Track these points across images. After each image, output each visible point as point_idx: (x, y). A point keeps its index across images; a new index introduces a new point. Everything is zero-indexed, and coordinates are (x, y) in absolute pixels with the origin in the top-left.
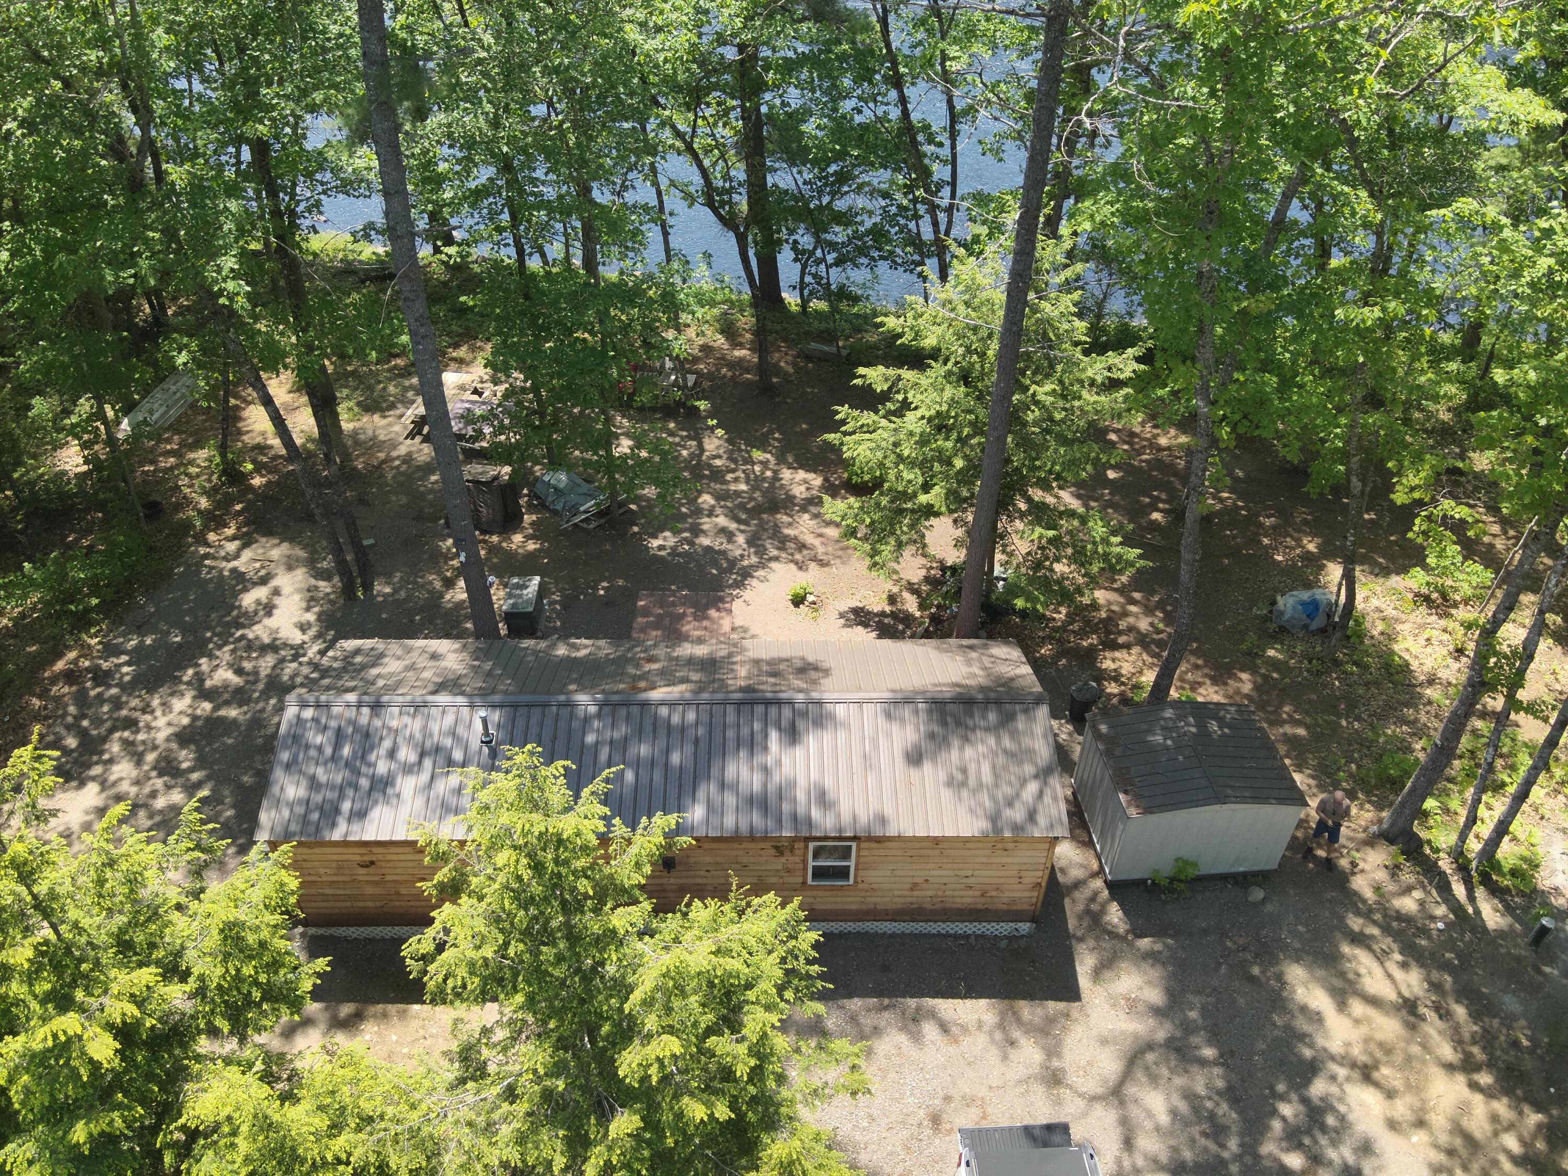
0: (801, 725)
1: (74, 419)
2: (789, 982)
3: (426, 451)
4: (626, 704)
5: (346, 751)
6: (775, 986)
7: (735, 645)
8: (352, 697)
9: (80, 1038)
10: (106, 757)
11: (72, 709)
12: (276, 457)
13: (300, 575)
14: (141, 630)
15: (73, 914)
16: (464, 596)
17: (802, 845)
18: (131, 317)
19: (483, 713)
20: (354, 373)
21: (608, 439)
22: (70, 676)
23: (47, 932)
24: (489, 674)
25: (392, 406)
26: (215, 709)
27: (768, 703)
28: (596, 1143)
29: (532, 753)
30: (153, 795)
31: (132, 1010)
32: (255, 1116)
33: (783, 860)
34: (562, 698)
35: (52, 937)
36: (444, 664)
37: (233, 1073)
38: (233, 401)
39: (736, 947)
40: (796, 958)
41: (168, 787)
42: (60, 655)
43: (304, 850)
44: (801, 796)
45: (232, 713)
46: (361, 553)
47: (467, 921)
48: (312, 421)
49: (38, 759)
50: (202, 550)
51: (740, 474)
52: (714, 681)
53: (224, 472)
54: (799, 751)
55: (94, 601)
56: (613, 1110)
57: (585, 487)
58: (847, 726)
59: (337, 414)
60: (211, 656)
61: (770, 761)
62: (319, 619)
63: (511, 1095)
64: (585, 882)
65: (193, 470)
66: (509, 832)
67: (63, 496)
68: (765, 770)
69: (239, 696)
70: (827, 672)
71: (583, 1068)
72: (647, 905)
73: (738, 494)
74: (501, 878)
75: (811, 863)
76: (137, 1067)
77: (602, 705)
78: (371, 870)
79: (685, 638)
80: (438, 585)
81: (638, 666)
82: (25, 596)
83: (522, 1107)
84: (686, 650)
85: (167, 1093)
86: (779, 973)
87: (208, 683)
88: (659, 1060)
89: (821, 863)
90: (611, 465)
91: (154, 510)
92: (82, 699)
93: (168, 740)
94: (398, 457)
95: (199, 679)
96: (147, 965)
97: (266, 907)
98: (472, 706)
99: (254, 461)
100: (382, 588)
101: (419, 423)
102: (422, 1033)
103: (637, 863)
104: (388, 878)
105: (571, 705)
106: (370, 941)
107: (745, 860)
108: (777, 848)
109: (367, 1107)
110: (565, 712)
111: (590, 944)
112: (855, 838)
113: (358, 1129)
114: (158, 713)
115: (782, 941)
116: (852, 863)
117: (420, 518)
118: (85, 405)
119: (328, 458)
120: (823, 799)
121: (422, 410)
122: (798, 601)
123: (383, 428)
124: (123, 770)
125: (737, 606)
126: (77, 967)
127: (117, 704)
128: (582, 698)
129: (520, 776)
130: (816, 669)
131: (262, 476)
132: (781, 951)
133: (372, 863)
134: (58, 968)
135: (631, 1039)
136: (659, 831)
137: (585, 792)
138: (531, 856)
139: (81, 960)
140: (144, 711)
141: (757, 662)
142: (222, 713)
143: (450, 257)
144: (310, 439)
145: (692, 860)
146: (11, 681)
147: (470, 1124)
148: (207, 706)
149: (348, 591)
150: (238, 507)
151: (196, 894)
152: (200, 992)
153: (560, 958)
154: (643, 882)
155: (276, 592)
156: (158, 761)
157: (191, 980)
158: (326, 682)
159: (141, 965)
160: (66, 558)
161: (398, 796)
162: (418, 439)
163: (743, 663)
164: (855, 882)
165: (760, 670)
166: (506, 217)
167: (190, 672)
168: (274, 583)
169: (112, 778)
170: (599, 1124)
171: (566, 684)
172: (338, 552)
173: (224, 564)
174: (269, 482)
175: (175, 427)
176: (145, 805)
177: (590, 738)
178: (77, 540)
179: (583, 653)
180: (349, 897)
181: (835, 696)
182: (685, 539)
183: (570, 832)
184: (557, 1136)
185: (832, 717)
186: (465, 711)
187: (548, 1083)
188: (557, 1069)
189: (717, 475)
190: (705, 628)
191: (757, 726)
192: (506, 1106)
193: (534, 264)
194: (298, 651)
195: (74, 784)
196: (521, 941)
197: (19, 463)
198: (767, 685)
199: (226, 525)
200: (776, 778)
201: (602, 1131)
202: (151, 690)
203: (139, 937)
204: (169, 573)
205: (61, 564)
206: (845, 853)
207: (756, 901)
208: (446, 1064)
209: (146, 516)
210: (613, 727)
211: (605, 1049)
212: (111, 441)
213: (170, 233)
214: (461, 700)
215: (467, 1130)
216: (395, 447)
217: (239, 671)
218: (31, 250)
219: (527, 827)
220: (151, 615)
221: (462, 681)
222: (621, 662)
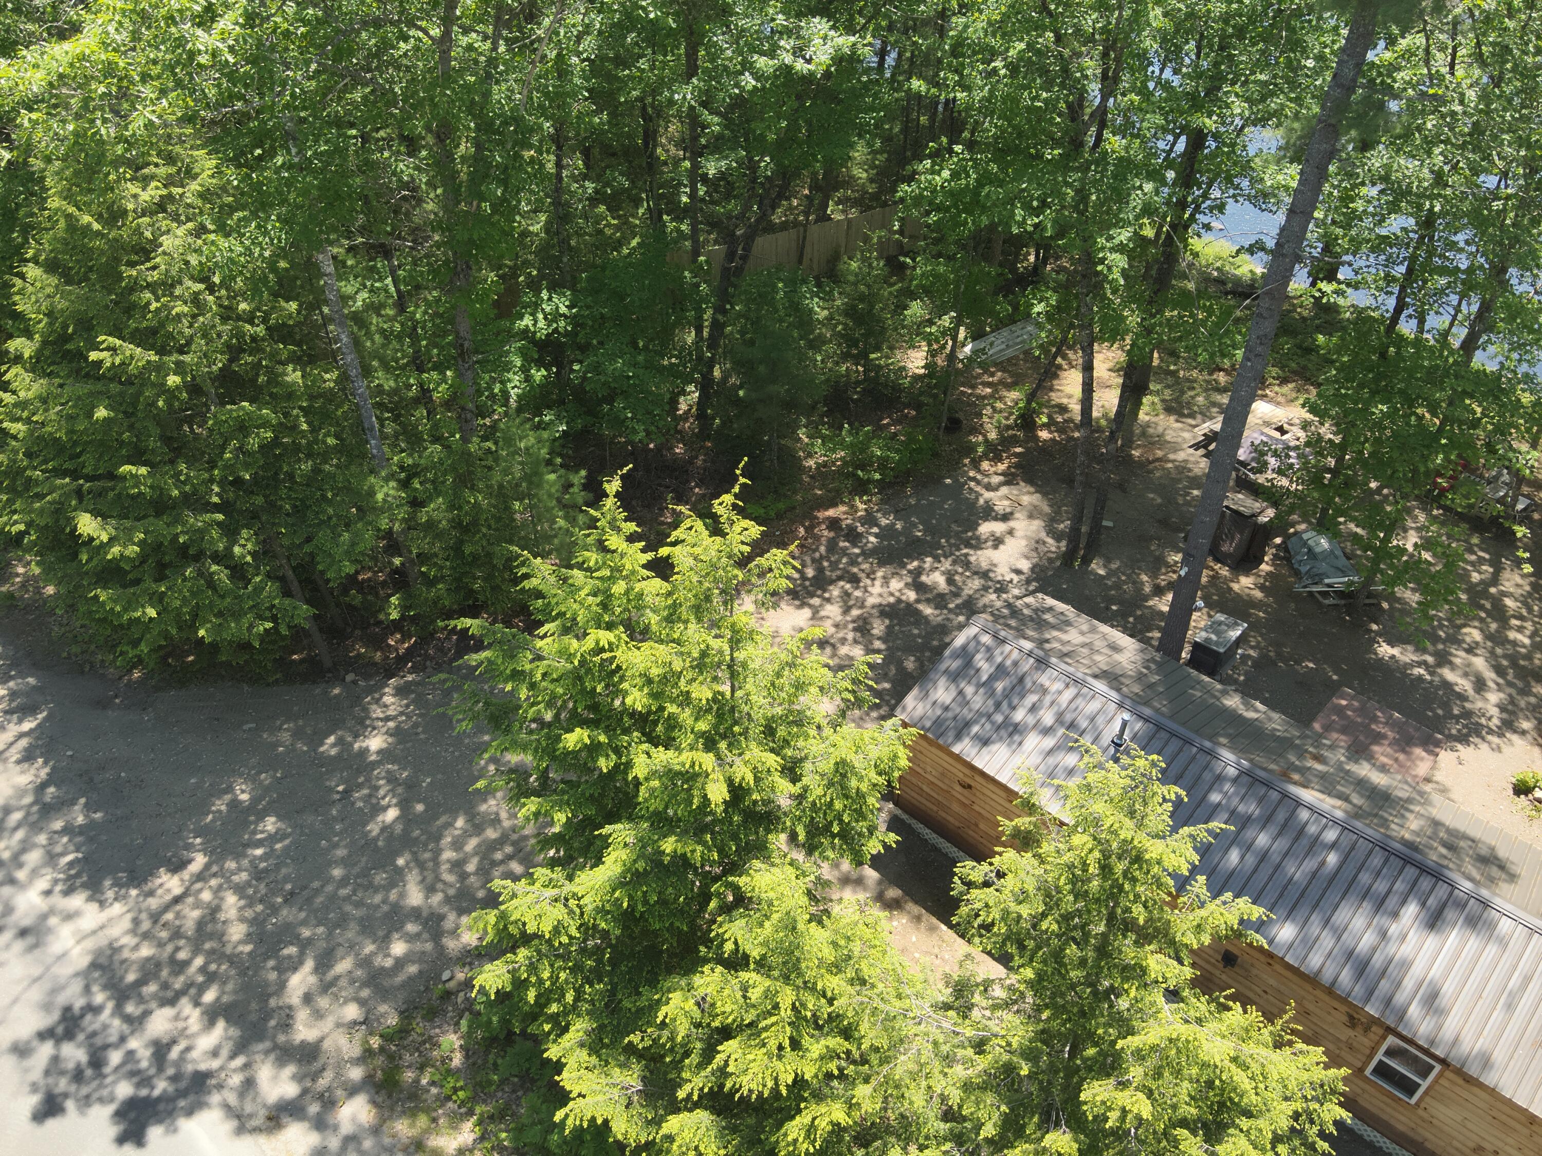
0: (1450, 914)
1: (934, 329)
2: (1289, 1139)
3: (1202, 465)
4: (1268, 785)
5: (1000, 686)
6: (1274, 1132)
7: (1421, 794)
8: (1027, 645)
9: (707, 776)
10: (827, 595)
11: (823, 549)
12: (1071, 420)
13: (1036, 527)
14: (898, 513)
15: (749, 686)
16: (1166, 609)
17: (1381, 1031)
18: (1017, 260)
19: (1126, 716)
20: (1174, 373)
21: (1395, 525)
22: (834, 524)
23: (726, 688)
24: (1151, 686)
25: (1192, 415)
26: (918, 601)
27: (1424, 870)
28: (1028, 1141)
29: (1154, 764)
30: (843, 641)
31: (750, 778)
32: (788, 913)
33: (1351, 1033)
34: (1207, 744)
35: (728, 695)
36: (1118, 657)
37: (791, 872)
38: (1059, 360)
39: (1255, 1068)
40: (1312, 1122)
41: (856, 641)
42: (834, 505)
43: (924, 744)
44: (1409, 984)
45: (928, 610)
46: (1096, 527)
47: (1022, 874)
48: (1116, 401)
49: (785, 563)
50: (972, 474)
51: (1529, 625)
52: (1376, 815)
53: (1022, 416)
54: (1432, 941)
55: (877, 476)
56: (1057, 1125)
57: (1343, 562)
58: (1503, 943)
59: (1141, 403)
60: (937, 559)
61: (1394, 929)
62: (1032, 570)
63: (980, 1046)
64: (1141, 909)
65: (999, 405)
66: (1097, 822)
67: (897, 388)
68: (1383, 934)
69: (939, 601)
70: (1512, 877)
71: (1053, 1069)
72: (1188, 972)
73: (1514, 643)
74: (1068, 857)
75: (1379, 1056)
76: (731, 823)
77: (1242, 773)
78: (966, 792)
79: (1370, 758)
80: (1147, 589)
81: (1301, 756)
82: (833, 451)
83: (983, 1063)
84: (1363, 770)
85: (739, 855)
86: (1284, 1124)
87: (924, 578)
88: (1124, 1112)
89: (1392, 1063)
90: (1384, 553)
91: (954, 426)
92: (832, 546)
93: (873, 607)
94: (1173, 461)
95: (918, 572)
96: (778, 754)
97: (876, 766)
98: (1121, 706)
99: (1050, 417)
100: (1098, 568)
101: (1210, 437)
102: (936, 950)
103: (1199, 926)
104: (976, 807)
105: (1212, 755)
106: (935, 849)
107: (1311, 1007)
108: (1351, 1018)
109: (866, 972)
110: (1203, 759)
111: (1115, 966)
112: (1443, 1062)
113: (851, 982)
114: (878, 583)
115: (1305, 1097)
116: (1424, 1085)
117: (1164, 523)
118: (946, 321)
119: (1113, 437)
120: (1432, 999)
121: (1217, 427)
122: (1522, 789)
123: (1174, 430)
124: (833, 611)
125: (1445, 757)
126: (732, 726)
127: (853, 562)
128: (1227, 755)
129: (1133, 779)
130: (1502, 867)
131: (1051, 432)
132: (1299, 1106)
133: (970, 787)
134: (720, 716)
135: (1108, 1075)
136: (1237, 913)
137: (1185, 830)
138: (1106, 854)
139: (736, 723)
140: (868, 576)
141: (1436, 824)
142: (920, 607)
143: (1323, 293)
144: (1105, 416)
145: (1255, 971)
146: (794, 508)
147: (935, 1043)
148: (912, 595)
149: (1068, 557)
150: (1019, 450)
151: (835, 725)
152: (800, 798)
153: (1083, 962)
154: (1195, 947)
155: (1011, 532)
156: (859, 617)
157: (799, 785)
158: (1013, 623)
159: (772, 750)
160: (874, 435)
161: (1020, 744)
162: (1202, 451)
163: (1419, 815)
164: (1417, 1104)
165: (1435, 833)
166: (1400, 270)
167: (915, 563)
168: (1012, 524)
169: (822, 613)
170: (1039, 1127)
171: (1217, 734)
172: (1077, 520)
173: (983, 491)
174: (1053, 440)
175: (1001, 366)
176: (833, 646)
177: (1215, 797)
178: (888, 425)
179: (1251, 715)
180: (939, 803)
181: (1508, 907)
182: (1425, 663)
183: (1154, 856)
184: (998, 1108)
185: (1492, 926)
186: (1113, 706)
187: (1015, 1059)
188: (1029, 1054)
189: (1499, 613)
190: (1396, 760)
191: (1399, 886)
192: (970, 1052)
193: (1407, 328)
194: (1002, 588)
195: (797, 603)
196: (1058, 922)
197: (878, 349)
198: (1435, 854)
199: (1001, 460)
200: (1391, 949)
201: (1039, 1134)
202: (882, 564)
203: (781, 732)
204: (939, 481)
205: (869, 438)
206: (1425, 1071)
207: (1300, 1046)
208: (941, 985)
209: (946, 428)
210: (1242, 799)
211: (1078, 1069)
212: (952, 357)
213: (1082, 195)
214: (1114, 695)
215: (930, 1047)
216: (1176, 451)
217: (950, 581)
218: (968, 176)
219: (1116, 826)
220: (911, 506)
221: (1123, 680)
222: (1284, 744)
